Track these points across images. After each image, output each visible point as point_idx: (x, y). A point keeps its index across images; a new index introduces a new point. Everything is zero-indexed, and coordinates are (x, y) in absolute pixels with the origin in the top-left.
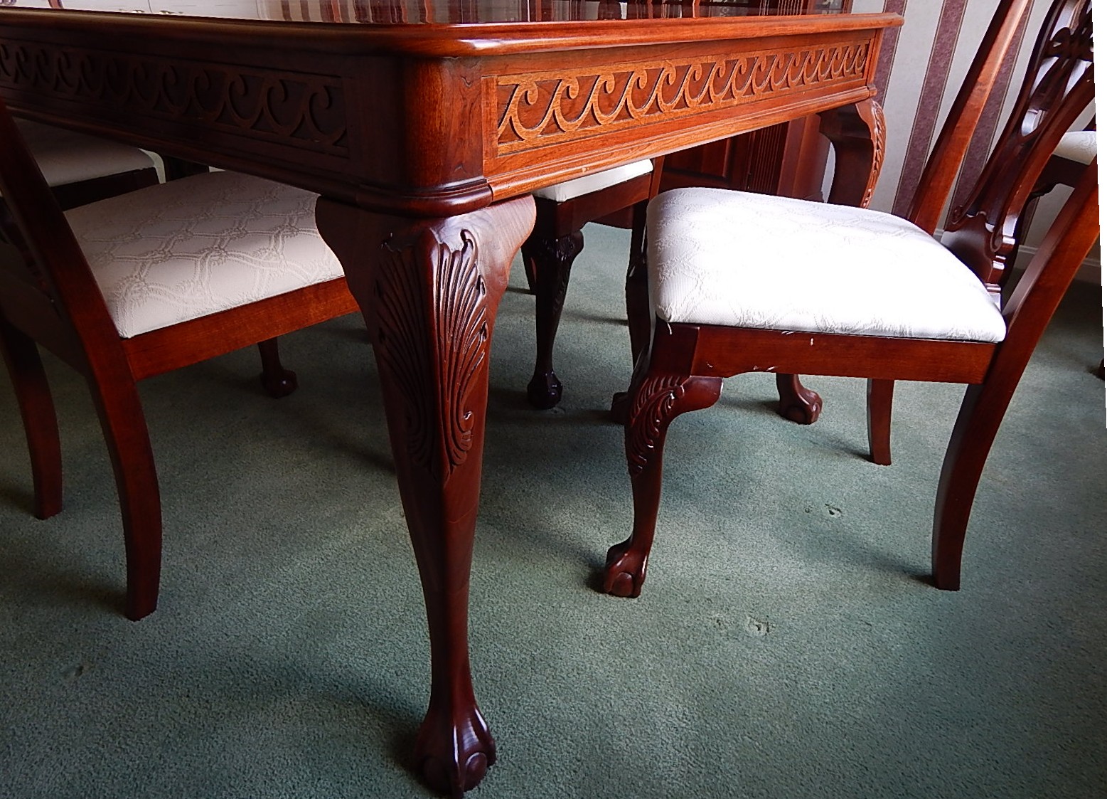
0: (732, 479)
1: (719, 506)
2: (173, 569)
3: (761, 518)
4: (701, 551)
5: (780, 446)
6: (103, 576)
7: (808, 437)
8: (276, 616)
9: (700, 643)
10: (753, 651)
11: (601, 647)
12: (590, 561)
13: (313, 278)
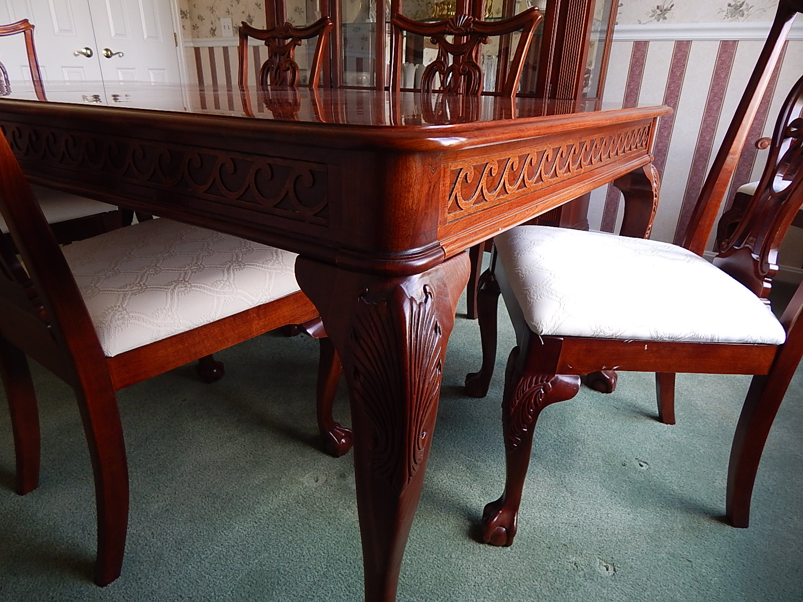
0: (563, 440)
1: (557, 463)
2: (133, 537)
3: (591, 472)
4: (552, 503)
5: (593, 411)
6: (74, 546)
7: (612, 404)
8: (222, 577)
9: (566, 585)
10: (608, 590)
11: (489, 593)
12: (467, 514)
13: (257, 301)
